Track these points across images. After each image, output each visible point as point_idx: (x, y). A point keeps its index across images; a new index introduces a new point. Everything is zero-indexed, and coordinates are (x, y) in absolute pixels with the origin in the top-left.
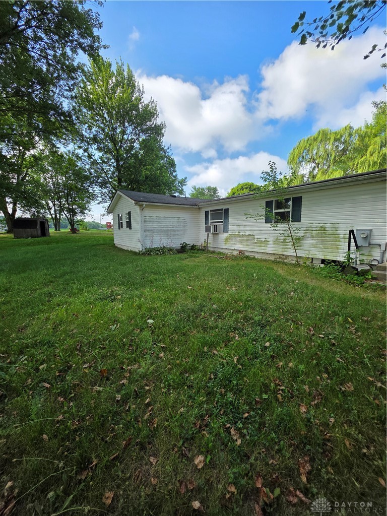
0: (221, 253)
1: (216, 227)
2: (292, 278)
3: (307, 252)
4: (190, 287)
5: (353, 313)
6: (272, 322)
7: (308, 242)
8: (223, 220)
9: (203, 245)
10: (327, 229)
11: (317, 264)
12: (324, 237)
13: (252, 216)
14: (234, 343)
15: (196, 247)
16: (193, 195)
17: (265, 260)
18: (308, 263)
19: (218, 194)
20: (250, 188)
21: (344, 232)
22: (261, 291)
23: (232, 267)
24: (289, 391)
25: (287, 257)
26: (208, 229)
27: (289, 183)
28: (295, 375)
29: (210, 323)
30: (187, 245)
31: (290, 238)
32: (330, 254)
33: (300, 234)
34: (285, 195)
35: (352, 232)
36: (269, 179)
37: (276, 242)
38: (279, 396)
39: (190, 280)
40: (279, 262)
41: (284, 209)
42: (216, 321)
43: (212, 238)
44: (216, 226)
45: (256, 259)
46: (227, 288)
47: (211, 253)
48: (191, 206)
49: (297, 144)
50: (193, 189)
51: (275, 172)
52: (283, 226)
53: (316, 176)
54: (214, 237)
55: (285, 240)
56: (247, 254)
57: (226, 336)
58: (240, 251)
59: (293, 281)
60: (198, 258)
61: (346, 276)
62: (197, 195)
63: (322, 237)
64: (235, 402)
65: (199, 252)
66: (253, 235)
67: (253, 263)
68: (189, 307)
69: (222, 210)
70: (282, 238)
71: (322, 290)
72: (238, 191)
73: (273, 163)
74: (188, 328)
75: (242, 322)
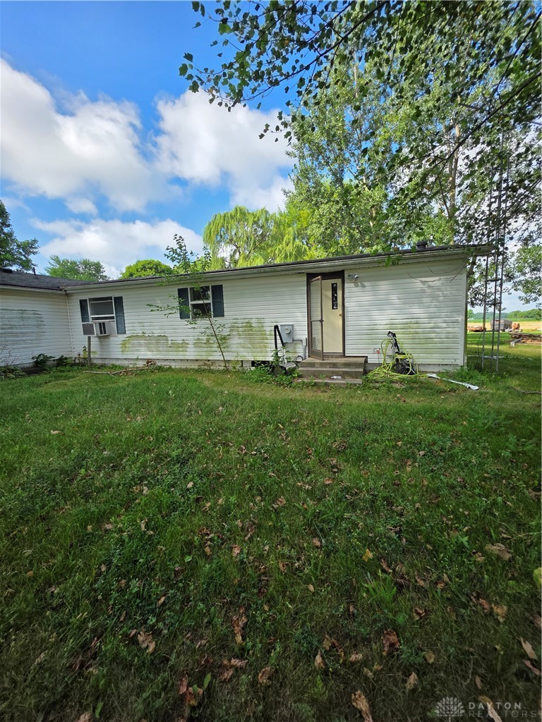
0: (116, 366)
1: (102, 326)
2: (220, 388)
3: (235, 354)
4: (56, 432)
5: (283, 417)
6: (195, 453)
7: (235, 341)
8: (114, 315)
9: (81, 356)
10: (253, 325)
11: (248, 366)
12: (252, 335)
13: (159, 309)
14: (141, 499)
15: (69, 361)
16: (54, 271)
17: (186, 370)
18: (238, 367)
19: (104, 274)
20: (156, 269)
21: (269, 330)
22: (180, 414)
23: (135, 386)
24: (219, 537)
25: (214, 362)
26: (88, 330)
27: (204, 267)
28: (225, 512)
29: (97, 484)
30: (46, 359)
31: (214, 338)
32: (259, 354)
33: (226, 332)
34: (201, 282)
35: (276, 327)
36: (178, 259)
37: (198, 344)
38: (207, 549)
39: (56, 419)
40: (204, 370)
41: (202, 300)
42: (108, 476)
43: (98, 343)
44: (104, 323)
45: (173, 370)
46: (128, 419)
47: (99, 368)
48: (50, 291)
49: (212, 218)
50: (52, 262)
51: (185, 250)
52: (203, 323)
53: (237, 261)
54: (101, 342)
55: (208, 340)
56: (159, 364)
57: (128, 494)
58: (149, 361)
59: (222, 393)
60: (72, 380)
61: (276, 377)
62: (63, 272)
63: (249, 335)
64: (143, 590)
65: (76, 368)
66: (165, 336)
67: (169, 375)
68: (55, 466)
69: (110, 298)
70: (205, 338)
71: (253, 397)
72: (137, 271)
73: (180, 237)
74: (52, 504)
75: (151, 466)
